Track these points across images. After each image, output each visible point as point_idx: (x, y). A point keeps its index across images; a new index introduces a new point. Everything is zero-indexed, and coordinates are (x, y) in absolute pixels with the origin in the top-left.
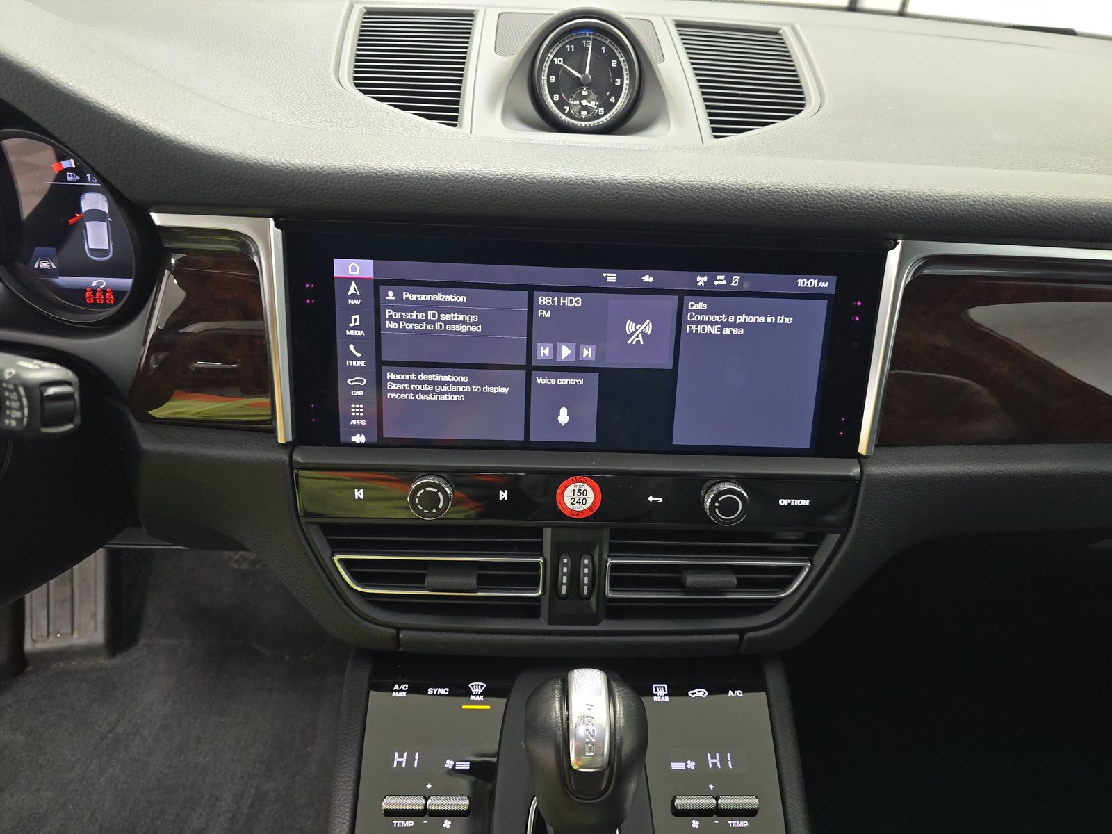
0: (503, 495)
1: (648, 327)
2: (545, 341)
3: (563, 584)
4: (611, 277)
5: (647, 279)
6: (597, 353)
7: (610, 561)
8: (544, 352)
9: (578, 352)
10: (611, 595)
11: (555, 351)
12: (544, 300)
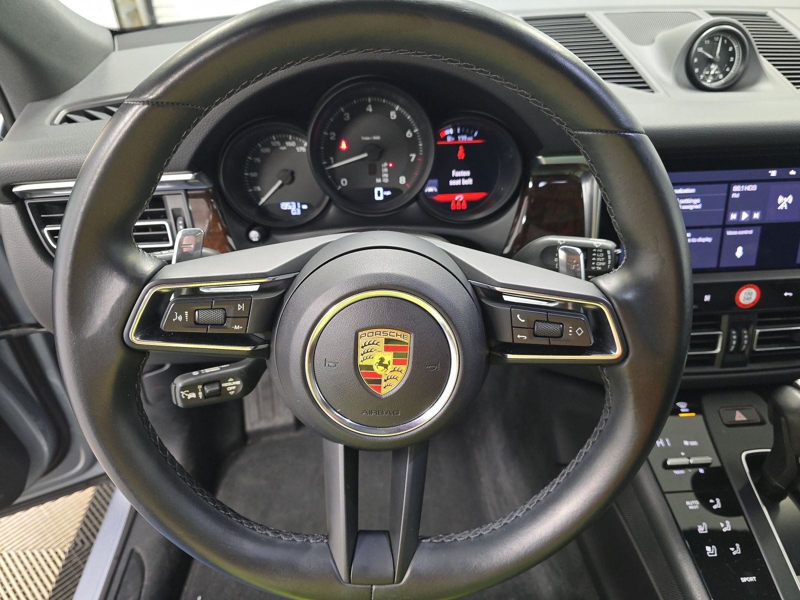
0: (707, 298)
1: (790, 199)
2: (734, 211)
3: (732, 345)
4: (773, 173)
5: (793, 173)
6: (761, 215)
7: (758, 331)
8: (733, 216)
9: (751, 215)
10: (757, 350)
11: (739, 216)
12: (736, 188)
